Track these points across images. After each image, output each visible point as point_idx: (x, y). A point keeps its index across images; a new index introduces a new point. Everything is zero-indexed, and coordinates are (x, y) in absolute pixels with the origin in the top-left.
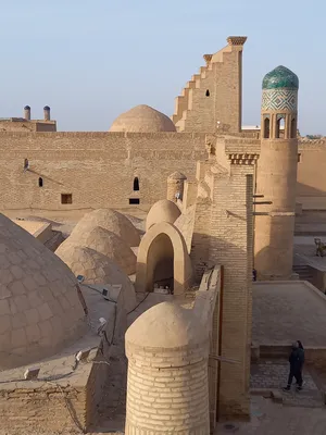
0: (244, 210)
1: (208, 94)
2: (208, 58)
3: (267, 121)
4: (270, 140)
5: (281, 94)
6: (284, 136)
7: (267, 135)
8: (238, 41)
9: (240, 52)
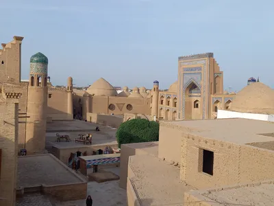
0: (14, 120)
1: (3, 63)
2: (4, 45)
3: (32, 78)
4: (34, 87)
5: (39, 66)
6: (41, 85)
7: (32, 85)
8: (19, 39)
9: (20, 44)
